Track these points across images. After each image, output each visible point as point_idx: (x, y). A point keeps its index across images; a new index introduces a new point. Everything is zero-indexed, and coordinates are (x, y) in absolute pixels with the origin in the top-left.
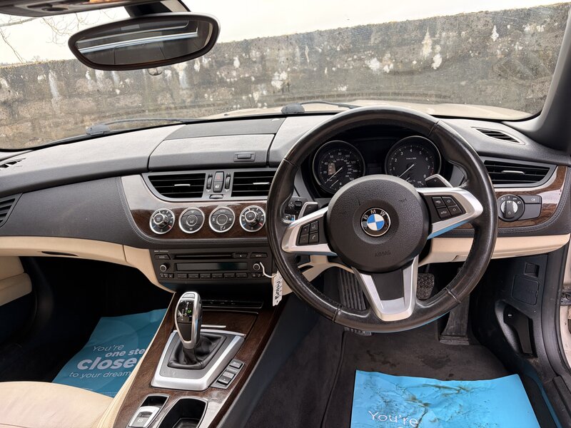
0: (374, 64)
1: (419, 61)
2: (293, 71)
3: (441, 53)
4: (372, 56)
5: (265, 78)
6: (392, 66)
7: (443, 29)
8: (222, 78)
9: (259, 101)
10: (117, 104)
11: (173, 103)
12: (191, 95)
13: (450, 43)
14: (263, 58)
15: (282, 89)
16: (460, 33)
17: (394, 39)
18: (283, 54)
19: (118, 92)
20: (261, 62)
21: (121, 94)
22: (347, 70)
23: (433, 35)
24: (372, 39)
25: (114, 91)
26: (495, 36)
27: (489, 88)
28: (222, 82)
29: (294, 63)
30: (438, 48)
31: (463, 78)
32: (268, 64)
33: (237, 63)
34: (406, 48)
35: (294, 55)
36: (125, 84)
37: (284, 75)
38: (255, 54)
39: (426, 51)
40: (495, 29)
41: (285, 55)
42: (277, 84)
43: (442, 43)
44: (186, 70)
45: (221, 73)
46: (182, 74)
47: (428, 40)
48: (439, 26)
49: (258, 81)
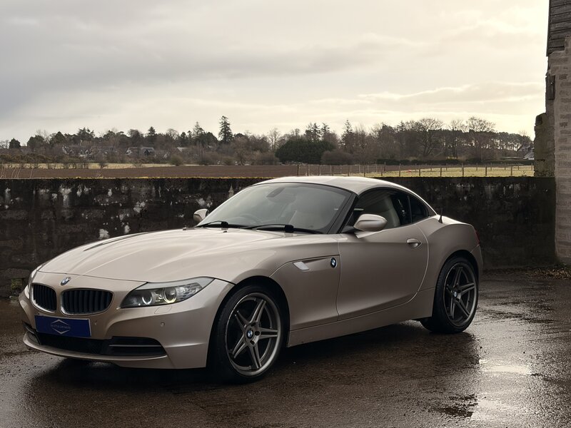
0: (201, 202)
2: (149, 202)
4: (200, 197)
5: (129, 205)
6: (211, 204)
7: (240, 185)
8: (98, 203)
9: (123, 221)
10: (3, 217)
11: (54, 219)
12: (70, 214)
14: (129, 191)
15: (141, 213)
17: (213, 188)
18: (144, 190)
19: (7, 207)
20: (127, 194)
21: (8, 209)
22: (184, 204)
23: (234, 188)
24: (201, 187)
25: (3, 205)
28: (97, 206)
29: (151, 197)
32: (132, 196)
33: (110, 193)
34: (219, 194)
35: (151, 191)
36: (15, 201)
37: (143, 204)
38: (124, 188)
41: (145, 191)
42: (137, 210)
44: (70, 195)
45: (97, 199)
46: (65, 197)
47: (232, 191)
48: (238, 183)
49: (125, 206)
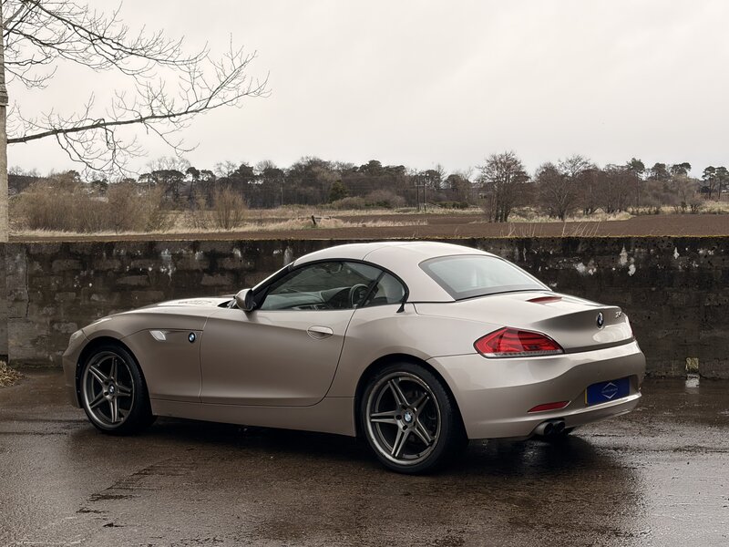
0: (581, 268)
1: (617, 268)
3: (634, 263)
4: (579, 261)
6: (595, 270)
7: (636, 247)
13: (641, 257)
16: (649, 250)
17: (597, 250)
23: (627, 250)
24: (580, 249)
26: (676, 255)
27: (675, 295)
30: (632, 260)
31: (653, 285)
34: (607, 258)
35: (513, 254)
39: (623, 261)
40: (676, 250)
43: (636, 256)
47: (624, 253)
48: (633, 243)
